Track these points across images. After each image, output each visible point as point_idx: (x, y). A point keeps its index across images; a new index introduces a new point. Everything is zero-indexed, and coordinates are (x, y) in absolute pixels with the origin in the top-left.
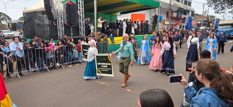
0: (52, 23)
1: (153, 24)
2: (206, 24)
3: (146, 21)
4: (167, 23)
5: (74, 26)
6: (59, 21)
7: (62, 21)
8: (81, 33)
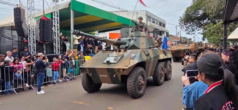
0: (22, 39)
5: (47, 42)
6: (31, 37)
7: (33, 37)
8: (56, 51)
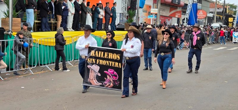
1: (128, 11)
2: (222, 18)
3: (114, 4)
4: (154, 11)
